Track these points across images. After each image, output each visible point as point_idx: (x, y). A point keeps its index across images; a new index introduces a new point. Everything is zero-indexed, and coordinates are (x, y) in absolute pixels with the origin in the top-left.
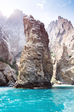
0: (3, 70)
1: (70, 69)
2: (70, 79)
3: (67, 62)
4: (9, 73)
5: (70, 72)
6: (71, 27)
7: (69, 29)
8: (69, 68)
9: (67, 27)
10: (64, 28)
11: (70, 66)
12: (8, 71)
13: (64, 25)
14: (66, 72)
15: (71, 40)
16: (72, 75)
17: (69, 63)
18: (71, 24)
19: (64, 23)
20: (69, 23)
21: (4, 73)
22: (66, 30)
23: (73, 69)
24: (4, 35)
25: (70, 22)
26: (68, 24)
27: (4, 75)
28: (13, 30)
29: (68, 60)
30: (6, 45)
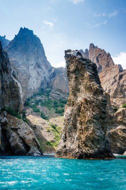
0: (17, 129)
1: (116, 129)
2: (116, 145)
3: (111, 118)
4: (29, 134)
5: (115, 133)
6: (110, 63)
7: (107, 66)
8: (114, 127)
9: (104, 62)
10: (100, 62)
11: (115, 124)
12: (25, 131)
13: (100, 59)
14: (110, 133)
15: (111, 83)
16: (119, 138)
17: (113, 120)
18: (111, 58)
19: (100, 55)
20: (108, 57)
21: (18, 134)
22: (103, 66)
23: (120, 129)
24: (14, 72)
25: (109, 55)
26: (106, 57)
27: (20, 137)
28: (19, 61)
29: (112, 115)
30: (18, 87)
